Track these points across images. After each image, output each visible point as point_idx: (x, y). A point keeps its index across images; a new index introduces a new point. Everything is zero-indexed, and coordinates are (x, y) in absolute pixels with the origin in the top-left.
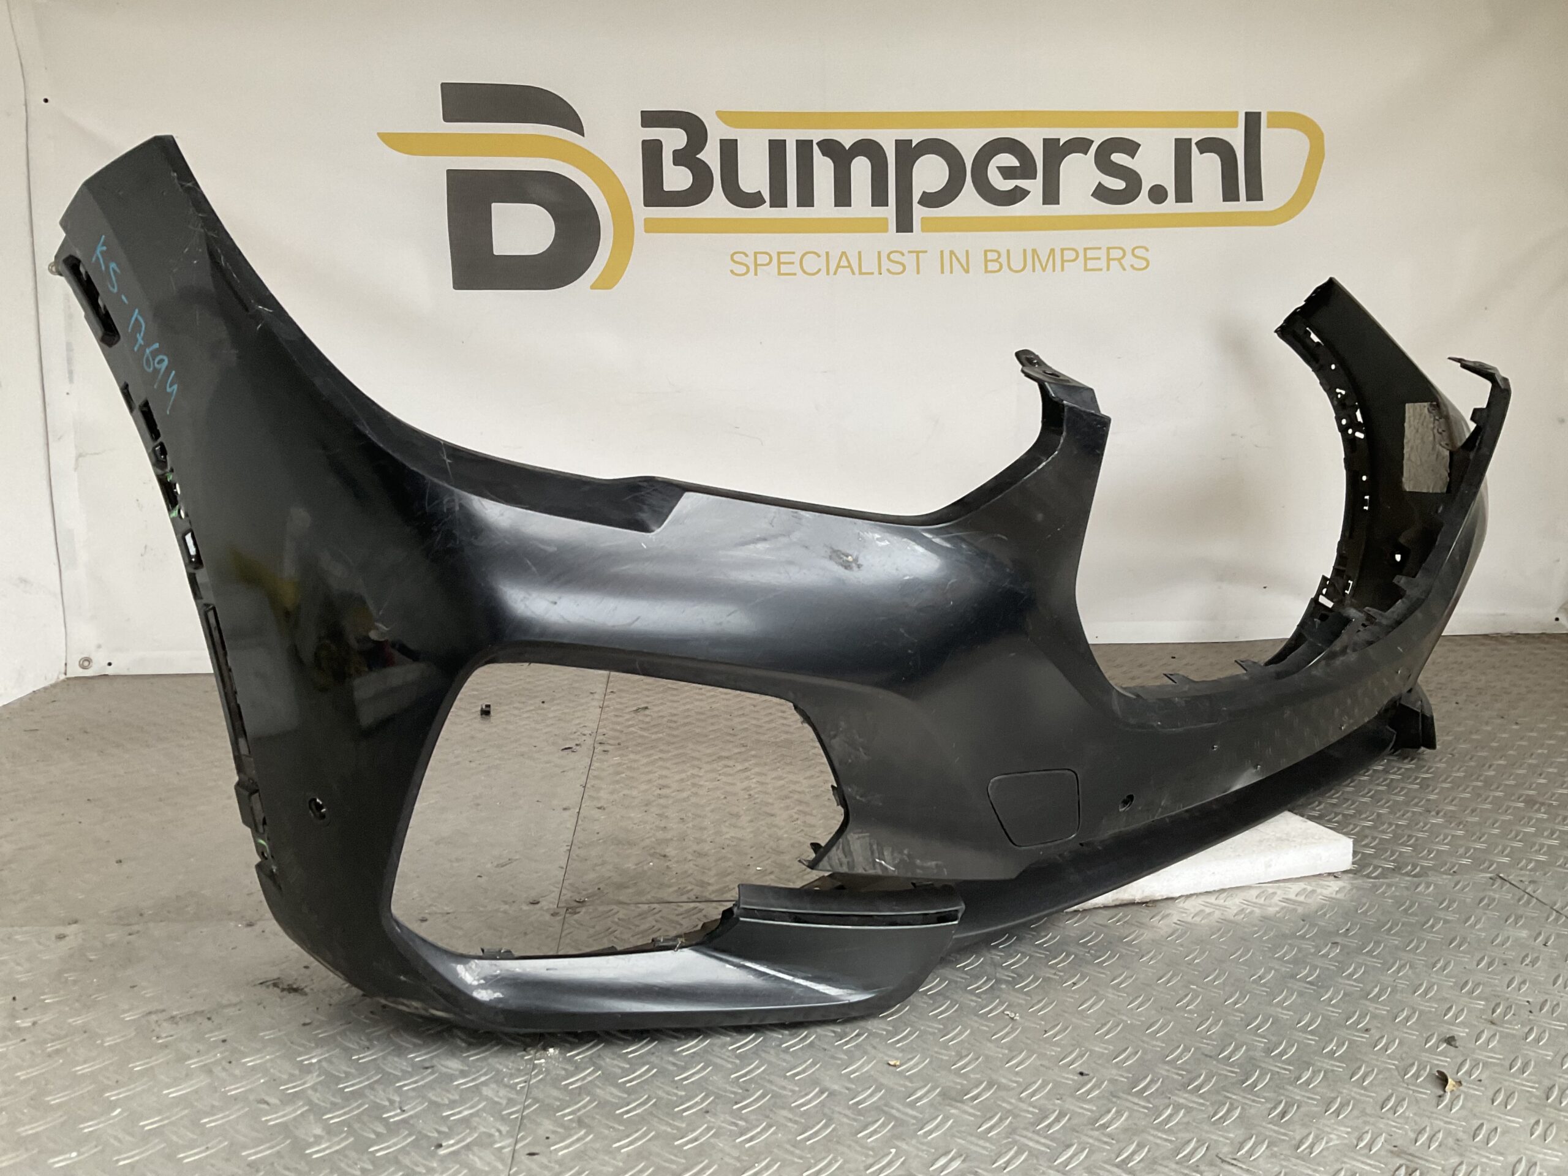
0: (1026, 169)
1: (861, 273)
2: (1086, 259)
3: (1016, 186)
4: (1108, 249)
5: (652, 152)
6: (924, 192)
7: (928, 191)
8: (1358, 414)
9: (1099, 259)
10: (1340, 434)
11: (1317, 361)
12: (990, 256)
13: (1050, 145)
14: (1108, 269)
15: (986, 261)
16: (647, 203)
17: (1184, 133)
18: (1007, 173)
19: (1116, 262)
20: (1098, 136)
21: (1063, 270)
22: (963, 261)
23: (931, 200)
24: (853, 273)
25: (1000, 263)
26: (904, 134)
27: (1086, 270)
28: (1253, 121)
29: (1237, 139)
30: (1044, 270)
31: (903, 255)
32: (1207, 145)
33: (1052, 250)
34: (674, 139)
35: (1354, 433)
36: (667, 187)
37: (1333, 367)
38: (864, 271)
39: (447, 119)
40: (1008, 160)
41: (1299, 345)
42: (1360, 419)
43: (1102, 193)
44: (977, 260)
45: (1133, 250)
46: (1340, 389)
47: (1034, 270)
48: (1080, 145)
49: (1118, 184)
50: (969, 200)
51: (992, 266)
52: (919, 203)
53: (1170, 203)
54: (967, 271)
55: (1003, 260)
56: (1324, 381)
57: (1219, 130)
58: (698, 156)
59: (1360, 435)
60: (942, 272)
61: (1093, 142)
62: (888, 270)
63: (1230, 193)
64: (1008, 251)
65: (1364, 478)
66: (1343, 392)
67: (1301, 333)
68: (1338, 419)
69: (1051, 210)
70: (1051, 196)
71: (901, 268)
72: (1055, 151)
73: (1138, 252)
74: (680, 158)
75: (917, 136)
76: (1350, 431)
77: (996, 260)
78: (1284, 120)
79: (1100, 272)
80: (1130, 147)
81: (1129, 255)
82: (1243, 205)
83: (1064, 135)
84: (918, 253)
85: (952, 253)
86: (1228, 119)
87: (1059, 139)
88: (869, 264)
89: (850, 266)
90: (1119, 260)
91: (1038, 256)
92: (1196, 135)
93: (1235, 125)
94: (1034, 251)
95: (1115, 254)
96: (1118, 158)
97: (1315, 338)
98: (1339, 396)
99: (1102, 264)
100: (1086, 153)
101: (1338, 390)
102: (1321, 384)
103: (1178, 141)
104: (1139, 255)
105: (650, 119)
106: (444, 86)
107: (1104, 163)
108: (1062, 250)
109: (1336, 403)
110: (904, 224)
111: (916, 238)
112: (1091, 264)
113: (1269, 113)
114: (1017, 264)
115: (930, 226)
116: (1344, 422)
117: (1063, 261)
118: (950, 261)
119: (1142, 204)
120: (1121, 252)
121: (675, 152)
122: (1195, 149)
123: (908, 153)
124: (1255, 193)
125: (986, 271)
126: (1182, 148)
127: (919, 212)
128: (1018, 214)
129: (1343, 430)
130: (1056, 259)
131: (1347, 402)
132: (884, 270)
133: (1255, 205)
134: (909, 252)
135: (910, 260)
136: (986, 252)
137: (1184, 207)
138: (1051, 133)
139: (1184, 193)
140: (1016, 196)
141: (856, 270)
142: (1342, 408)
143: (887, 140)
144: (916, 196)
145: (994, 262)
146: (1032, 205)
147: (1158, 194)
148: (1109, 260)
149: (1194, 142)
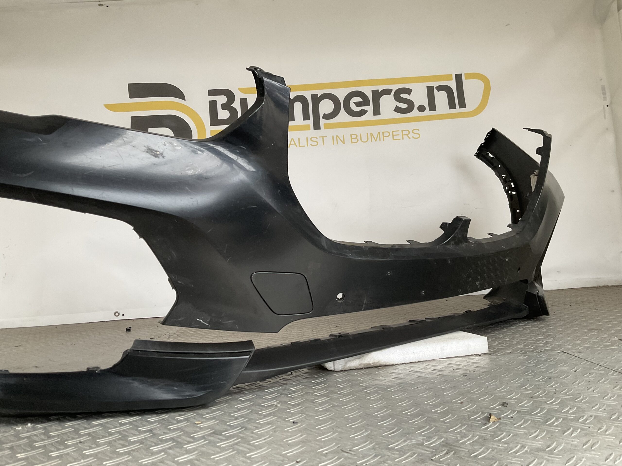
0: (366, 102)
1: (300, 146)
2: (393, 135)
3: (362, 109)
4: (402, 131)
5: (213, 105)
6: (324, 114)
7: (326, 113)
8: (512, 184)
9: (399, 135)
10: (506, 194)
11: (493, 165)
12: (353, 136)
13: (375, 93)
14: (403, 139)
15: (351, 138)
16: (212, 124)
17: (430, 84)
18: (358, 104)
19: (406, 136)
20: (394, 88)
21: (384, 140)
22: (342, 139)
23: (327, 117)
24: (297, 146)
25: (357, 139)
26: (314, 92)
27: (393, 139)
28: (459, 78)
29: (453, 85)
30: (376, 141)
31: (317, 138)
32: (440, 88)
33: (379, 133)
34: (222, 100)
35: (511, 193)
36: (219, 118)
37: (500, 166)
38: (301, 145)
39: (130, 97)
40: (358, 99)
41: (485, 160)
42: (513, 186)
43: (398, 110)
44: (348, 138)
45: (413, 131)
46: (504, 174)
47: (372, 141)
48: (387, 92)
49: (404, 106)
50: (343, 116)
51: (354, 140)
52: (322, 118)
53: (427, 112)
54: (344, 143)
55: (359, 138)
56: (497, 173)
57: (445, 82)
58: (231, 105)
59: (514, 193)
60: (334, 144)
61: (392, 90)
62: (311, 145)
63: (452, 106)
64: (361, 134)
65: (518, 211)
66: (505, 176)
67: (484, 154)
68: (504, 188)
69: (377, 117)
70: (377, 112)
71: (316, 143)
72: (377, 95)
73: (415, 131)
74: (224, 107)
75: (320, 93)
76: (510, 192)
77: (356, 138)
78: (472, 76)
79: (399, 140)
80: (408, 91)
81: (411, 132)
82: (458, 110)
83: (380, 88)
84: (323, 137)
85: (337, 136)
86: (449, 77)
87: (378, 90)
88: (303, 142)
89: (295, 144)
90: (407, 135)
91: (373, 136)
92: (435, 84)
93: (452, 79)
94: (371, 134)
95: (405, 133)
96: (403, 96)
97: (491, 155)
98: (503, 178)
99: (400, 137)
100: (390, 95)
101: (503, 175)
102: (496, 174)
103: (428, 88)
104: (416, 132)
105: (212, 93)
106: (130, 85)
107: (397, 97)
108: (383, 133)
109: (502, 181)
110: (317, 126)
111: (322, 131)
112: (395, 137)
113: (465, 74)
114: (365, 139)
115: (327, 127)
116: (507, 188)
117: (384, 137)
118: (336, 140)
119: (415, 113)
120: (408, 131)
121: (222, 104)
122: (435, 90)
123: (316, 99)
124: (463, 105)
125: (352, 142)
126: (430, 90)
127: (323, 122)
128: (363, 120)
129: (507, 192)
130: (381, 136)
131: (507, 180)
132: (309, 145)
133: (463, 110)
134: (319, 137)
135: (320, 140)
136: (351, 135)
137: (433, 113)
138: (375, 88)
139: (432, 107)
140: (362, 113)
141: (298, 145)
142: (505, 182)
143: (308, 95)
144: (321, 115)
145: (355, 139)
146: (369, 116)
147: (421, 109)
148: (403, 135)
149: (435, 87)
